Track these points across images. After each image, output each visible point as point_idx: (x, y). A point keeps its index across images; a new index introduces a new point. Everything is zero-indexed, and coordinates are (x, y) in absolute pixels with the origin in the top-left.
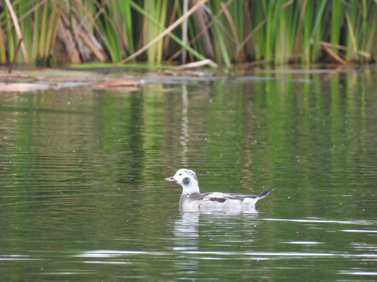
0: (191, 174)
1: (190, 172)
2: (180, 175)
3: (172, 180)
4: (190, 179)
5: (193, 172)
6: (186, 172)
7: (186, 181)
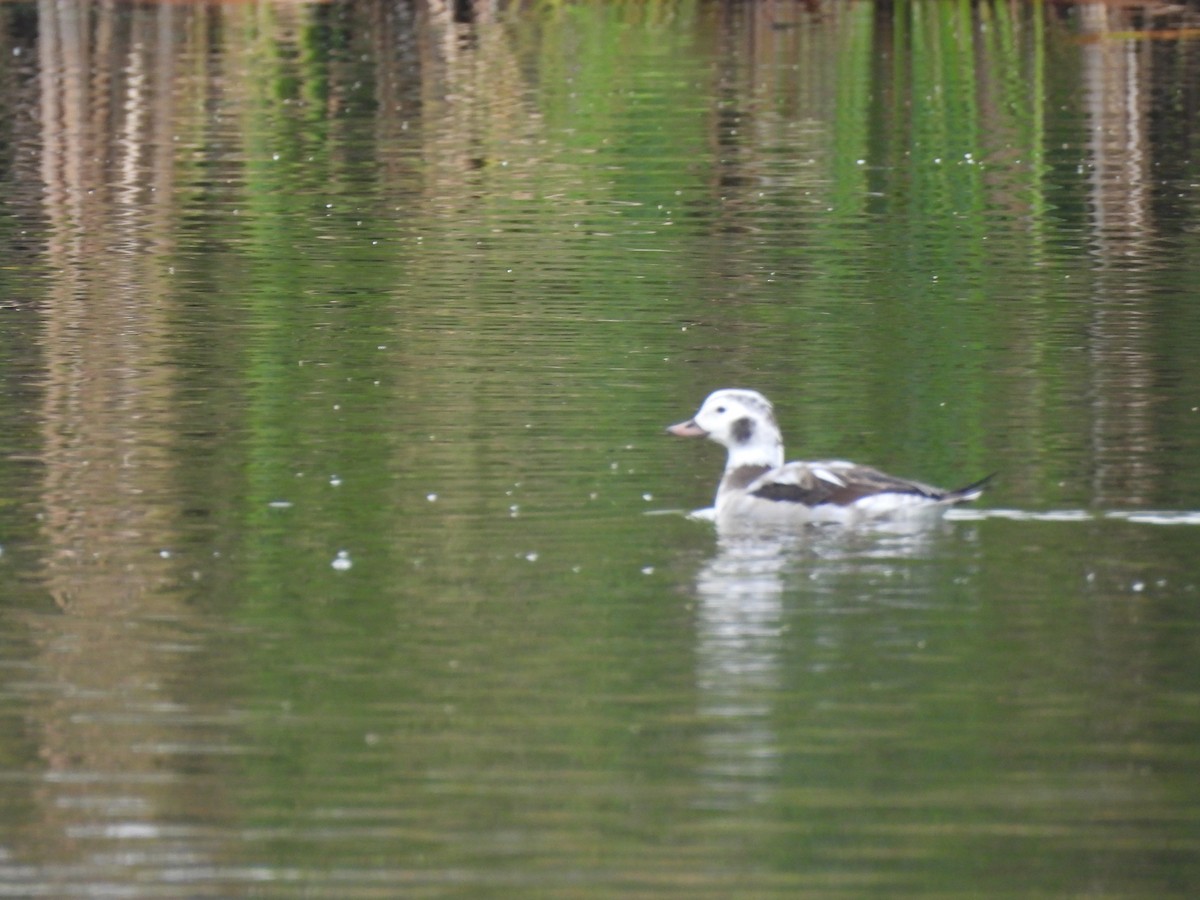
0: (756, 405)
1: (753, 401)
2: (721, 410)
3: (692, 432)
4: (754, 423)
5: (761, 399)
6: (740, 398)
7: (743, 430)
